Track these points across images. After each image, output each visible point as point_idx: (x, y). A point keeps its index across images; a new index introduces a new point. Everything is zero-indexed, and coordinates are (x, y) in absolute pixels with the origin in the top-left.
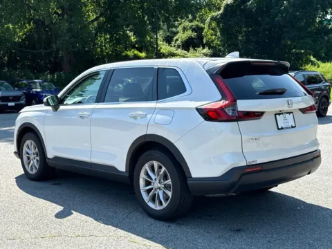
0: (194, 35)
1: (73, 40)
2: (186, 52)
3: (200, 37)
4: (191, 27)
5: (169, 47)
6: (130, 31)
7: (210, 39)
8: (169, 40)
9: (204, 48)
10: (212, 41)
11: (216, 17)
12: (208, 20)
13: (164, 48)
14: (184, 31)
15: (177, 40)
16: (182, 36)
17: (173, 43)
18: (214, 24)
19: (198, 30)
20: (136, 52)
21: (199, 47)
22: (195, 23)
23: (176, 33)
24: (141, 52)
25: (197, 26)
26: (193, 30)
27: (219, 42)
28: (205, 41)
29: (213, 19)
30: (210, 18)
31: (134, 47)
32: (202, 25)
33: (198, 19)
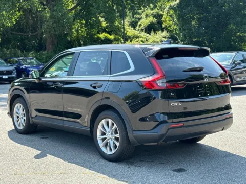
0: (155, 20)
1: (55, 25)
2: (148, 35)
3: (160, 23)
4: (152, 15)
5: (134, 30)
6: (102, 17)
7: (168, 24)
8: (134, 25)
9: (163, 31)
10: (170, 26)
11: (173, 6)
12: (167, 8)
13: (130, 31)
14: (146, 17)
15: (141, 25)
16: (145, 22)
17: (137, 27)
18: (171, 12)
19: (159, 17)
20: (107, 35)
21: (159, 31)
22: (156, 11)
23: (140, 19)
24: (110, 35)
25: (158, 14)
26: (154, 16)
27: (175, 27)
28: (163, 25)
29: (170, 8)
30: (168, 7)
31: (104, 31)
32: (161, 13)
33: (158, 7)
